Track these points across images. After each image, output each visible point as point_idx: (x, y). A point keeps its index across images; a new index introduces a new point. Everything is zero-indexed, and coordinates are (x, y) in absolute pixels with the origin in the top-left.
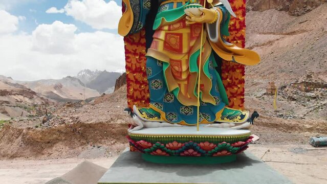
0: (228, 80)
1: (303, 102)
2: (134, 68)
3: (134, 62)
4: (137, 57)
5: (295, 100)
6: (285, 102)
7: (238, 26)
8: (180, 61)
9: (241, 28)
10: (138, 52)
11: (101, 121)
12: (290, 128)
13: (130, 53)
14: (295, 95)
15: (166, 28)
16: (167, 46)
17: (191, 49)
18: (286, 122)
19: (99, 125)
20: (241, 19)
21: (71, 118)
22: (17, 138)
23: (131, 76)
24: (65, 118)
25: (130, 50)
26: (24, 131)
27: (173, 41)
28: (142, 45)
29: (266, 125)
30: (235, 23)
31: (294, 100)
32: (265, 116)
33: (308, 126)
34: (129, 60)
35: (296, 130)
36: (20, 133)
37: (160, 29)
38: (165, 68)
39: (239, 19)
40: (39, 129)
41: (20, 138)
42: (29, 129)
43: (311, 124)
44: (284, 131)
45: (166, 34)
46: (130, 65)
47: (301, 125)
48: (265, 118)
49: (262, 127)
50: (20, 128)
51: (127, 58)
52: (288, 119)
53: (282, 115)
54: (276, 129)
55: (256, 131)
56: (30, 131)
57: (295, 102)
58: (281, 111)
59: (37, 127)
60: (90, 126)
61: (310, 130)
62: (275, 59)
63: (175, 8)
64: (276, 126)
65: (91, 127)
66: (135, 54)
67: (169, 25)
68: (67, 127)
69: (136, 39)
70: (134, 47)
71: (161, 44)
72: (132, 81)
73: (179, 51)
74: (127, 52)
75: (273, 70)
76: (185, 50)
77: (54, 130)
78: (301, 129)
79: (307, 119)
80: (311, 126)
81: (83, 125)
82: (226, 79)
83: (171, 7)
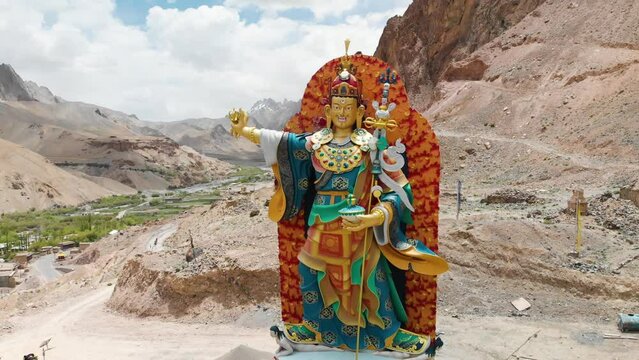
0: (414, 281)
1: (631, 235)
2: (289, 257)
3: (290, 250)
4: (294, 244)
5: (618, 228)
6: (597, 232)
7: (428, 208)
8: (341, 267)
9: (433, 211)
10: (294, 237)
11: (269, 267)
12: (590, 290)
13: (285, 238)
14: (620, 219)
15: (321, 227)
16: (323, 249)
17: (352, 256)
18: (584, 279)
19: (267, 274)
20: (433, 198)
21: (226, 259)
22: (150, 284)
23: (286, 269)
24: (217, 259)
25: (286, 235)
26: (160, 276)
27: (331, 243)
28: (300, 228)
29: (547, 281)
30: (424, 205)
31: (615, 228)
32: (548, 265)
33: (622, 289)
34: (283, 247)
35: (600, 294)
36: (155, 278)
37: (315, 226)
38: (320, 278)
39: (429, 198)
40: (180, 275)
41: (154, 285)
42: (166, 273)
43: (628, 286)
44: (578, 295)
45: (322, 235)
46: (284, 253)
47: (609, 286)
48: (546, 268)
49: (541, 285)
50: (153, 269)
51: (281, 244)
52: (588, 274)
53: (579, 264)
54: (564, 290)
55: (528, 291)
56: (169, 278)
57: (615, 233)
58: (583, 252)
59: (178, 270)
60: (254, 274)
61: (625, 296)
62: (625, 108)
63: (332, 205)
64: (564, 284)
65: (254, 276)
66: (291, 239)
67: (325, 225)
68: (220, 273)
69: (292, 221)
70: (290, 231)
71: (315, 248)
72: (287, 275)
73: (339, 254)
74: (281, 236)
75: (612, 137)
76: (346, 253)
77: (201, 277)
78: (609, 294)
79: (624, 275)
80: (628, 289)
81: (243, 273)
82: (412, 279)
83: (327, 202)
